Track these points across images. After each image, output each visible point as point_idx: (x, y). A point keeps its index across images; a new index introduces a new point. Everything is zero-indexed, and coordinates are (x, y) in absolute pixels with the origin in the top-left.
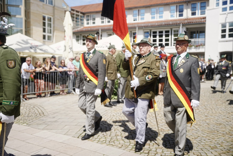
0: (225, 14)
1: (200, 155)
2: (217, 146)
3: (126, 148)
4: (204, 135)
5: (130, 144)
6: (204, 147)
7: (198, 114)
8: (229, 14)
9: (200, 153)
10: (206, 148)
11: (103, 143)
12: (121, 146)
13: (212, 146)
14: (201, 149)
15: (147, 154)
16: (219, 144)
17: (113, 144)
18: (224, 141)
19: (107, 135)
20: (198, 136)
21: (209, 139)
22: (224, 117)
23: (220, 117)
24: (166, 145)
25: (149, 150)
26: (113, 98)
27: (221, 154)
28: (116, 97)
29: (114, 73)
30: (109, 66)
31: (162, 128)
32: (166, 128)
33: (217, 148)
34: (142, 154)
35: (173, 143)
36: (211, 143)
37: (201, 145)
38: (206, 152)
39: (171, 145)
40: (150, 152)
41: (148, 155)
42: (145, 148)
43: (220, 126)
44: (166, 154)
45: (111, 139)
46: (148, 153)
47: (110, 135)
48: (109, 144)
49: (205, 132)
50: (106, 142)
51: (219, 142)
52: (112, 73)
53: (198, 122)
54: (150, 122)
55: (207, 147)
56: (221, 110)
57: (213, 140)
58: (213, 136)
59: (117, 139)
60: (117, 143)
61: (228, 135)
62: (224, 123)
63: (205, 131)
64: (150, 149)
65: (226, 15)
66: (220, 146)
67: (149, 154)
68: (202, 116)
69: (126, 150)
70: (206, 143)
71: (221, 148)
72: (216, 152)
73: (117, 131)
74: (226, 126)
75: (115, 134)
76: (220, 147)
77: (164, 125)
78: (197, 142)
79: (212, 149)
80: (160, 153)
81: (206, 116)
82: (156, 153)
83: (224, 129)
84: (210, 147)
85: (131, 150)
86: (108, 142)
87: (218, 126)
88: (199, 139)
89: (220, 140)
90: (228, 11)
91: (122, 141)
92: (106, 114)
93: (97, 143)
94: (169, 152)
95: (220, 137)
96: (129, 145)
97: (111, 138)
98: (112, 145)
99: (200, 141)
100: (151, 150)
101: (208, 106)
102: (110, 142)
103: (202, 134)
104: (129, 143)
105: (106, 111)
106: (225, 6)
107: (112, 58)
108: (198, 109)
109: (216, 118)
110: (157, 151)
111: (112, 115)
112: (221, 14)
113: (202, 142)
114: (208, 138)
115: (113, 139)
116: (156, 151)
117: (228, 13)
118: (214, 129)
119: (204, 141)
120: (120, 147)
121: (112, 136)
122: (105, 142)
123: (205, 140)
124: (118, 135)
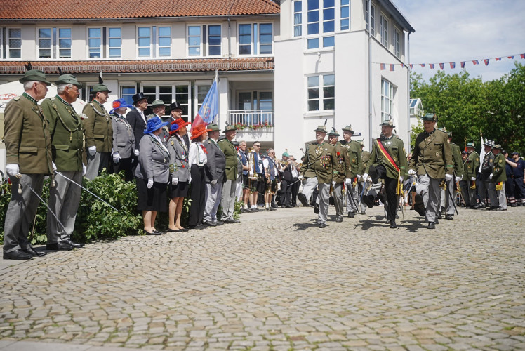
0: (316, 53)
1: (314, 330)
2: (351, 309)
3: (89, 340)
4: (309, 294)
5: (100, 330)
6: (318, 314)
7: (281, 258)
8: (323, 55)
9: (314, 327)
10: (325, 317)
11: (3, 337)
12: (71, 337)
13: (337, 311)
14: (314, 319)
15: (162, 346)
16: (354, 306)
17: (42, 335)
18: (363, 300)
19: (16, 317)
20: (298, 297)
21: (326, 300)
22: (346, 260)
23: (337, 260)
24: (213, 320)
25: (167, 336)
26: (34, 242)
27: (366, 324)
28: (43, 238)
29: (41, 153)
30: (24, 131)
31: (193, 288)
32: (205, 287)
33: (352, 313)
34: (143, 348)
35: (234, 315)
36: (336, 306)
37: (310, 312)
38: (329, 324)
39: (229, 320)
40: (170, 340)
41: (164, 348)
42: (152, 334)
43: (344, 275)
44: (220, 340)
45: (34, 324)
46: (165, 342)
47: (29, 316)
48: (28, 337)
49: (310, 288)
50: (16, 332)
51: (354, 303)
52: (35, 154)
53: (287, 272)
55: (327, 315)
56: (334, 250)
57: (336, 300)
58: (332, 292)
59: (56, 323)
60: (53, 331)
61: (368, 289)
62: (351, 270)
63: (311, 286)
64: (168, 334)
65: (316, 57)
66: (357, 309)
67: (169, 345)
68: (294, 261)
69: (90, 342)
70: (322, 307)
71: (361, 312)
72: (353, 320)
73: (54, 305)
74: (357, 274)
75: (48, 311)
76: (357, 311)
77: (199, 282)
78: (296, 307)
79: (340, 316)
80: (201, 338)
81: (302, 260)
82: (188, 339)
83: (355, 280)
84: (334, 313)
85: (105, 342)
86: (24, 332)
87: (337, 276)
88: (300, 301)
89: (354, 299)
90: (321, 48)
91: (73, 326)
92: (11, 274)
94: (229, 335)
95: (352, 293)
96: (97, 332)
97: (31, 322)
98: (39, 337)
99: (304, 306)
100: (171, 335)
101: (302, 244)
102: (31, 330)
103: (305, 292)
104: (99, 328)
105: (11, 266)
106: (313, 36)
107: (34, 110)
108: (280, 250)
109: (328, 262)
110: (191, 336)
111: (33, 272)
112: (305, 54)
113: (309, 306)
114: (321, 297)
115: (39, 324)
116: (188, 336)
117: (322, 52)
118: (330, 282)
119: (316, 305)
120: (67, 341)
121: (35, 319)
122: (12, 334)
123: (316, 302)
124: (57, 314)
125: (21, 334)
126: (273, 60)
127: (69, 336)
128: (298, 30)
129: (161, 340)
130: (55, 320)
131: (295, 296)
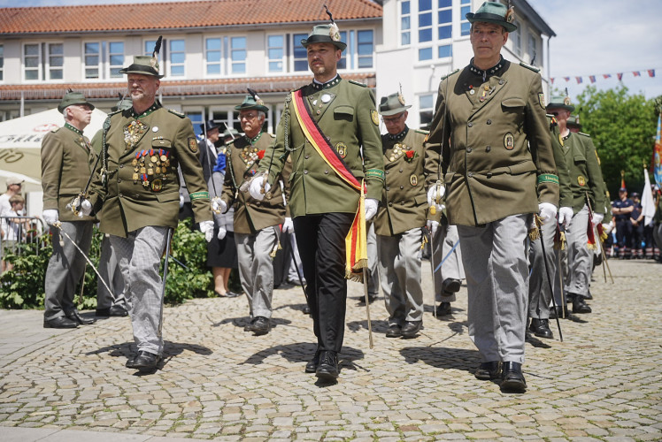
0: (429, 66)
1: (430, 417)
2: (478, 391)
3: (148, 428)
4: (423, 371)
5: (162, 416)
6: (435, 397)
8: (437, 69)
9: (430, 414)
10: (443, 401)
11: (45, 424)
12: (127, 424)
13: (460, 393)
14: (430, 403)
15: (238, 437)
16: (481, 387)
17: (92, 422)
19: (60, 400)
20: (410, 375)
21: (445, 379)
24: (302, 404)
25: (244, 424)
26: (80, 307)
27: (496, 410)
28: (92, 302)
31: (276, 364)
33: (478, 397)
34: (215, 439)
35: (328, 398)
36: (457, 387)
37: (425, 395)
38: (449, 410)
39: (322, 404)
40: (248, 429)
41: (241, 440)
42: (226, 422)
44: (310, 429)
45: (81, 408)
46: (242, 432)
47: (75, 399)
48: (74, 425)
50: (59, 419)
54: (232, 353)
55: (446, 398)
57: (457, 379)
59: (108, 407)
60: (105, 417)
64: (246, 422)
65: (429, 71)
66: (485, 391)
67: (247, 435)
69: (150, 432)
70: (439, 388)
71: (489, 395)
72: (480, 405)
73: (105, 385)
75: (98, 392)
78: (406, 388)
79: (463, 400)
80: (287, 427)
82: (270, 428)
84: (456, 395)
85: (168, 431)
86: (69, 418)
88: (412, 381)
90: (435, 59)
91: (129, 411)
92: (52, 346)
93: (17, 425)
94: (323, 423)
96: (158, 418)
97: (79, 406)
98: (87, 425)
99: (417, 387)
100: (250, 424)
102: (78, 416)
103: (417, 369)
104: (160, 414)
105: (54, 336)
106: (426, 45)
110: (275, 424)
111: (80, 344)
112: (416, 68)
113: (424, 387)
114: (438, 376)
115: (88, 408)
116: (270, 424)
117: (436, 65)
118: (449, 356)
119: (432, 385)
120: (122, 429)
121: (82, 402)
122: (54, 421)
123: (433, 382)
124: (110, 396)
125: (66, 420)
126: (374, 76)
127: (124, 424)
128: (406, 37)
129: (237, 429)
130: (106, 404)
131: (405, 374)
